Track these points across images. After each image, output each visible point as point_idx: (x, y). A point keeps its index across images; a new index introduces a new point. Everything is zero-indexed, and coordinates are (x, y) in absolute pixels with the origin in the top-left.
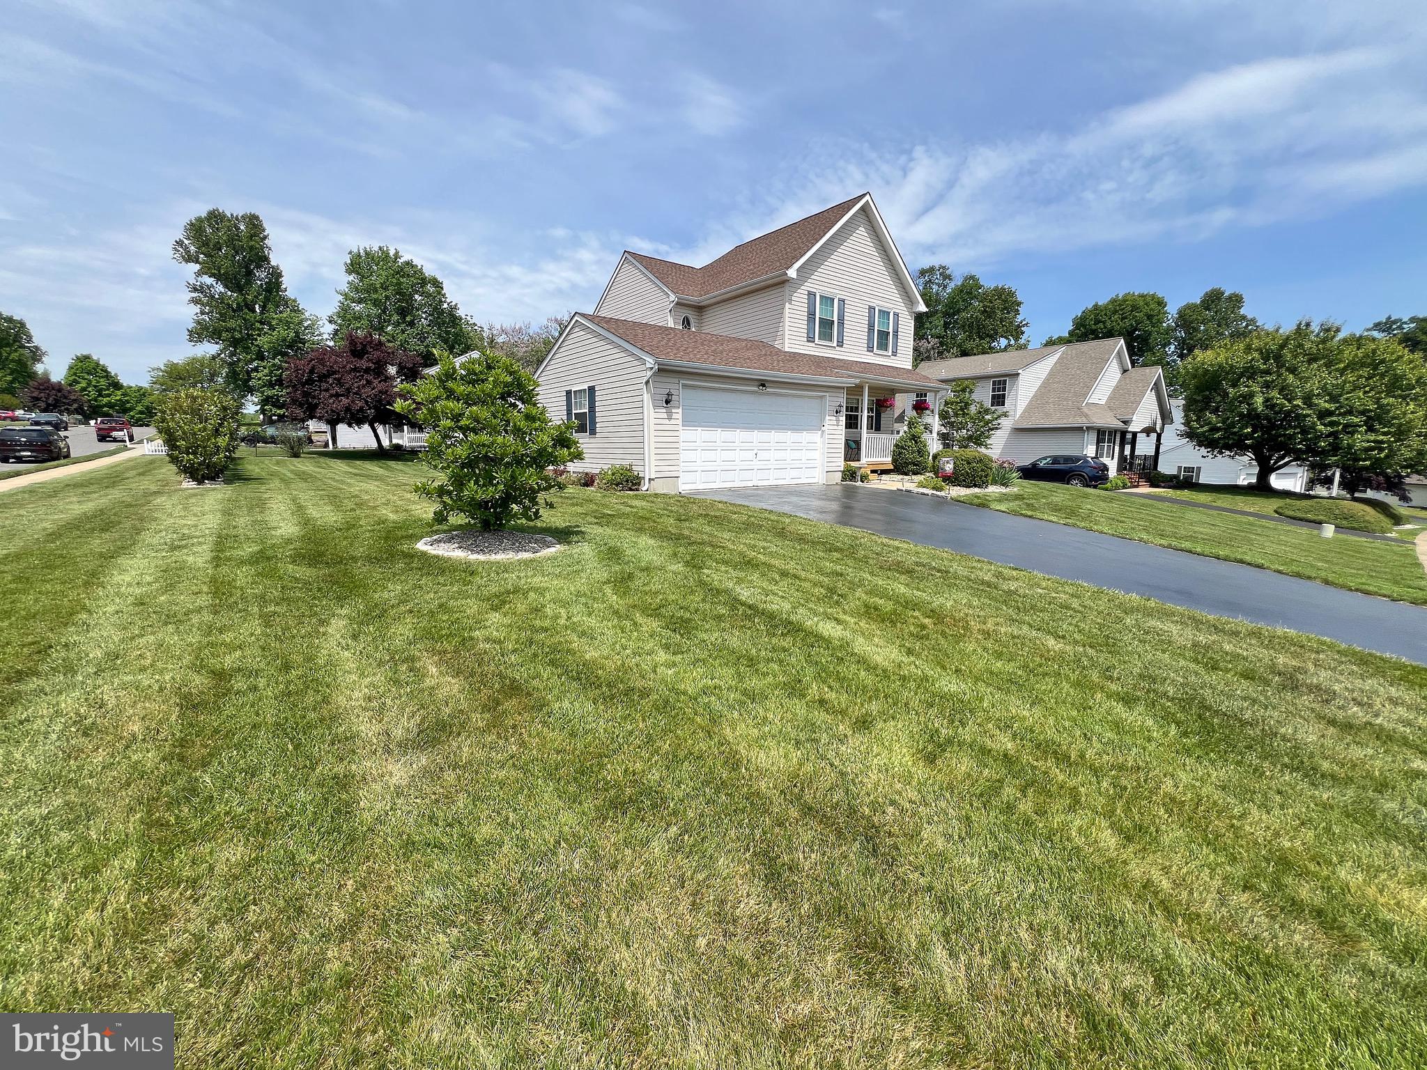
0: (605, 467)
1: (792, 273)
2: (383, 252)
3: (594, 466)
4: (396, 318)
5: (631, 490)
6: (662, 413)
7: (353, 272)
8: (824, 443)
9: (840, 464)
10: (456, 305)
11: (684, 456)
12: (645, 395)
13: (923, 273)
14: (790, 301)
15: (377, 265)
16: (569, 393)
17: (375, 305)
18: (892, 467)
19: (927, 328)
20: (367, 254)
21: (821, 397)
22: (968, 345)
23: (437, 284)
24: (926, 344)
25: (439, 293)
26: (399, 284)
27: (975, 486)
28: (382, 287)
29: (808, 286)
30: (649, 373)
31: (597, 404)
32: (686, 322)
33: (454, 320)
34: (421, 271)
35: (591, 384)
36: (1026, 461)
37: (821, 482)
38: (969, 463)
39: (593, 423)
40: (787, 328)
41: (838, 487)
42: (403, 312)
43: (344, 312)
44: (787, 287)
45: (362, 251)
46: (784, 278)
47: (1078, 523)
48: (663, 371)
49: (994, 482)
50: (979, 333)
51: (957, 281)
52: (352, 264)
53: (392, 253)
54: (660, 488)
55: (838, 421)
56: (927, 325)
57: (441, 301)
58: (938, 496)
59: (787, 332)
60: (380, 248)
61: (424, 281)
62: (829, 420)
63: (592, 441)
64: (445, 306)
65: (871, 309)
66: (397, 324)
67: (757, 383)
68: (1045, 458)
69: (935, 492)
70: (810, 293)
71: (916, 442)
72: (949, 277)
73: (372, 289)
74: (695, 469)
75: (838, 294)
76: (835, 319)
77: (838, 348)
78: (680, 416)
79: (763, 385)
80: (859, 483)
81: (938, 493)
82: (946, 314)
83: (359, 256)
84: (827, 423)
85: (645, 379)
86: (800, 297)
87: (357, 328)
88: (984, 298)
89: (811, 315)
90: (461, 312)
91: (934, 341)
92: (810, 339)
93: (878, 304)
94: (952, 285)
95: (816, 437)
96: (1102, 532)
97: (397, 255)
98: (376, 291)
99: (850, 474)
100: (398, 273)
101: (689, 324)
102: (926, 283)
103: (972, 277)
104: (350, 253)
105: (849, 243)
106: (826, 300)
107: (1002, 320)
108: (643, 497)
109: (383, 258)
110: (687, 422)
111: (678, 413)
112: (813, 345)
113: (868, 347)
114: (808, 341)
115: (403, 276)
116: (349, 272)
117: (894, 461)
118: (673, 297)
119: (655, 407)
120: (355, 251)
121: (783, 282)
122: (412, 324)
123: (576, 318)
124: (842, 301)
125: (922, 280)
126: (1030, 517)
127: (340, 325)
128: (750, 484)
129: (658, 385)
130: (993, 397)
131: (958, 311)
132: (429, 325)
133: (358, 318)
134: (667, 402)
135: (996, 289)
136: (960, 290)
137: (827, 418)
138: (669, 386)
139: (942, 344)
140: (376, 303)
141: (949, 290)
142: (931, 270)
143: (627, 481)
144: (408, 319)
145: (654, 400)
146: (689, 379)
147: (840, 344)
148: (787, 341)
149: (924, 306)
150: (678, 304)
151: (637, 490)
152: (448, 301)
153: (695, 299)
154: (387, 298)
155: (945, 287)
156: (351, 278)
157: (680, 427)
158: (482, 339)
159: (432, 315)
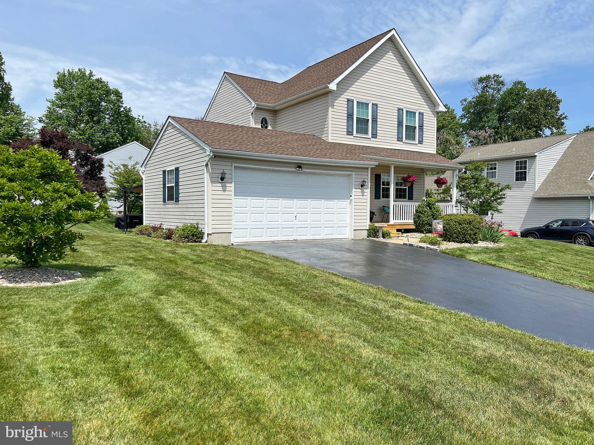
0: (179, 225)
1: (333, 86)
2: (81, 72)
3: (173, 224)
4: (86, 118)
5: (195, 241)
6: (218, 186)
7: (59, 86)
8: (351, 209)
9: (366, 224)
10: (130, 109)
11: (235, 217)
12: (206, 174)
13: (481, 80)
14: (333, 106)
15: (76, 81)
16: (164, 172)
17: (73, 110)
18: (414, 227)
19: (485, 122)
20: (70, 74)
21: (349, 175)
22: (517, 134)
23: (118, 94)
24: (484, 134)
25: (118, 101)
26: (90, 94)
27: (466, 242)
28: (78, 97)
29: (347, 95)
30: (208, 158)
31: (180, 180)
32: (264, 123)
33: (129, 119)
34: (107, 86)
35: (177, 166)
36: (541, 224)
37: (350, 238)
38: (460, 224)
39: (178, 193)
40: (330, 125)
41: (364, 242)
42: (91, 114)
43: (51, 115)
44: (330, 96)
45: (66, 72)
46: (327, 90)
47: (528, 271)
48: (217, 157)
49: (485, 239)
50: (526, 124)
51: (508, 86)
52: (58, 81)
53: (87, 73)
54: (216, 240)
55: (363, 192)
56: (485, 119)
57: (119, 106)
58: (431, 249)
59: (330, 128)
60: (79, 70)
61: (108, 92)
62: (356, 192)
63: (177, 206)
64: (122, 109)
65: (400, 110)
66: (87, 123)
67: (295, 166)
68: (557, 221)
69: (429, 246)
70: (348, 100)
71: (430, 208)
72: (502, 83)
73: (71, 98)
74: (246, 227)
75: (371, 100)
76: (370, 118)
77: (372, 139)
78: (233, 189)
79: (300, 167)
80: (381, 239)
81: (432, 247)
82: (499, 111)
83: (64, 76)
84: (353, 194)
85: (205, 163)
86: (341, 104)
87: (59, 125)
88: (531, 97)
89: (350, 116)
90: (134, 114)
91: (490, 131)
92: (349, 133)
93: (406, 107)
94: (504, 89)
95: (344, 204)
96: (544, 278)
97: (91, 74)
98: (74, 99)
99: (373, 232)
100: (90, 87)
101: (266, 123)
102: (484, 88)
103: (520, 83)
104: (58, 73)
105: (380, 64)
106: (363, 105)
107: (545, 115)
108: (204, 246)
109: (82, 76)
110: (237, 193)
111: (231, 187)
112: (352, 137)
113: (398, 138)
114: (348, 134)
115: (93, 89)
116: (56, 86)
117: (415, 222)
118: (253, 104)
119: (212, 182)
120: (62, 72)
121: (328, 92)
122: (98, 122)
123: (169, 120)
124: (375, 105)
125: (480, 86)
126: (494, 265)
127: (47, 123)
128: (291, 238)
129: (214, 167)
130: (517, 173)
131: (510, 108)
132: (111, 123)
133: (60, 118)
134: (222, 179)
135: (539, 91)
136: (510, 92)
137: (354, 190)
138: (224, 168)
139: (497, 133)
140: (74, 107)
141: (502, 93)
142: (488, 78)
143: (193, 235)
144: (95, 119)
145: (211, 178)
146: (239, 163)
147: (374, 136)
148: (330, 134)
149: (444, 107)
150: (257, 108)
151: (200, 242)
152: (124, 106)
153: (270, 105)
154: (81, 104)
155: (499, 90)
156: (58, 90)
157: (233, 197)
158: (149, 132)
159: (112, 116)
